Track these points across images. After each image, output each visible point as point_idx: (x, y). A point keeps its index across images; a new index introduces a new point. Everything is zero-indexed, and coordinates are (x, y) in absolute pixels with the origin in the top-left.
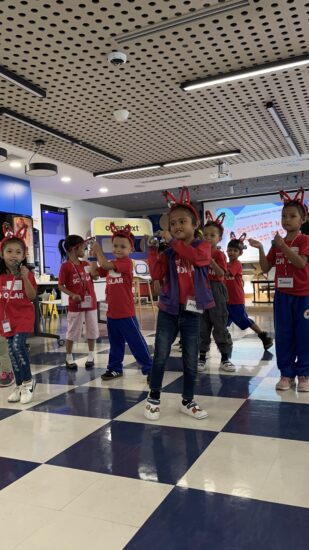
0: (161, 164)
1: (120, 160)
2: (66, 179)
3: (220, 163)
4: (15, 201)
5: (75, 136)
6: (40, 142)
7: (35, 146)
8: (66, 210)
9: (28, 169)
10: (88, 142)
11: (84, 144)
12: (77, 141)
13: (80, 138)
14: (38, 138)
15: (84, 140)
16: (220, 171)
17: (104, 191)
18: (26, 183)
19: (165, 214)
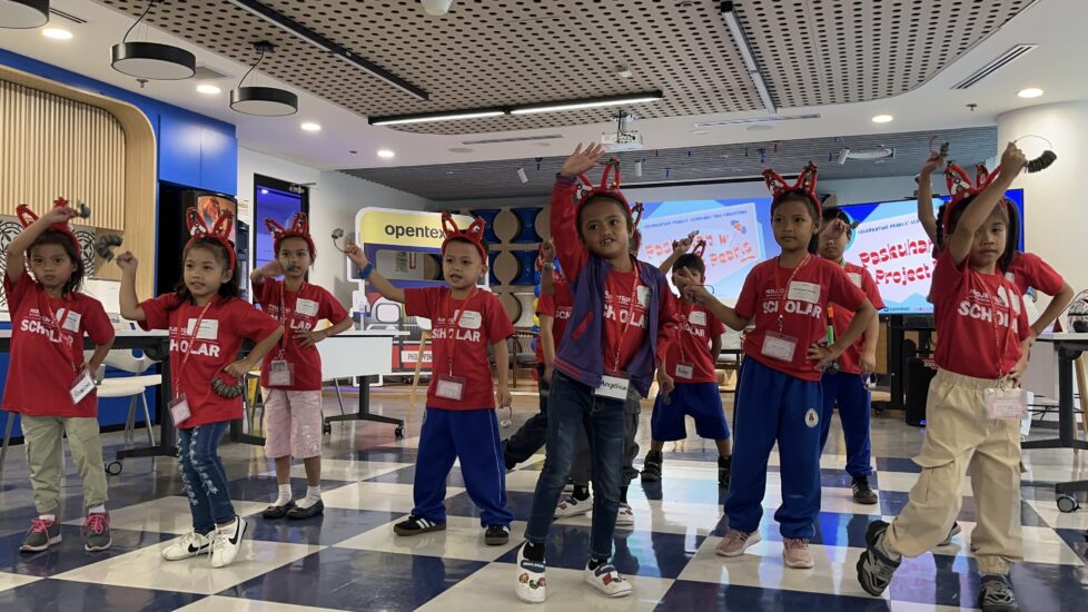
0: (507, 109)
1: (424, 94)
2: (311, 127)
3: (621, 115)
4: (201, 164)
5: (338, 39)
6: (264, 45)
7: (253, 53)
8: (306, 189)
9: (236, 99)
10: (364, 53)
11: (356, 58)
12: (342, 50)
13: (347, 44)
14: (262, 37)
15: (356, 49)
16: (621, 131)
17: (386, 156)
18: (227, 127)
19: (506, 209)
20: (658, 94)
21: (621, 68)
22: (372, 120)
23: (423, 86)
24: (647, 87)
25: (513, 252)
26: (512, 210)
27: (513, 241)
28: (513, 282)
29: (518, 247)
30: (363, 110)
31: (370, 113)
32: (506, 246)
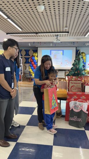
0: (37, 33)
19: (23, 50)
20: (68, 32)
21: (66, 27)
22: (7, 34)
23: (22, 27)
24: (67, 31)
25: (25, 58)
26: (25, 50)
27: (25, 56)
28: (25, 63)
29: (26, 57)
30: (6, 31)
31: (7, 32)
32: (23, 56)
